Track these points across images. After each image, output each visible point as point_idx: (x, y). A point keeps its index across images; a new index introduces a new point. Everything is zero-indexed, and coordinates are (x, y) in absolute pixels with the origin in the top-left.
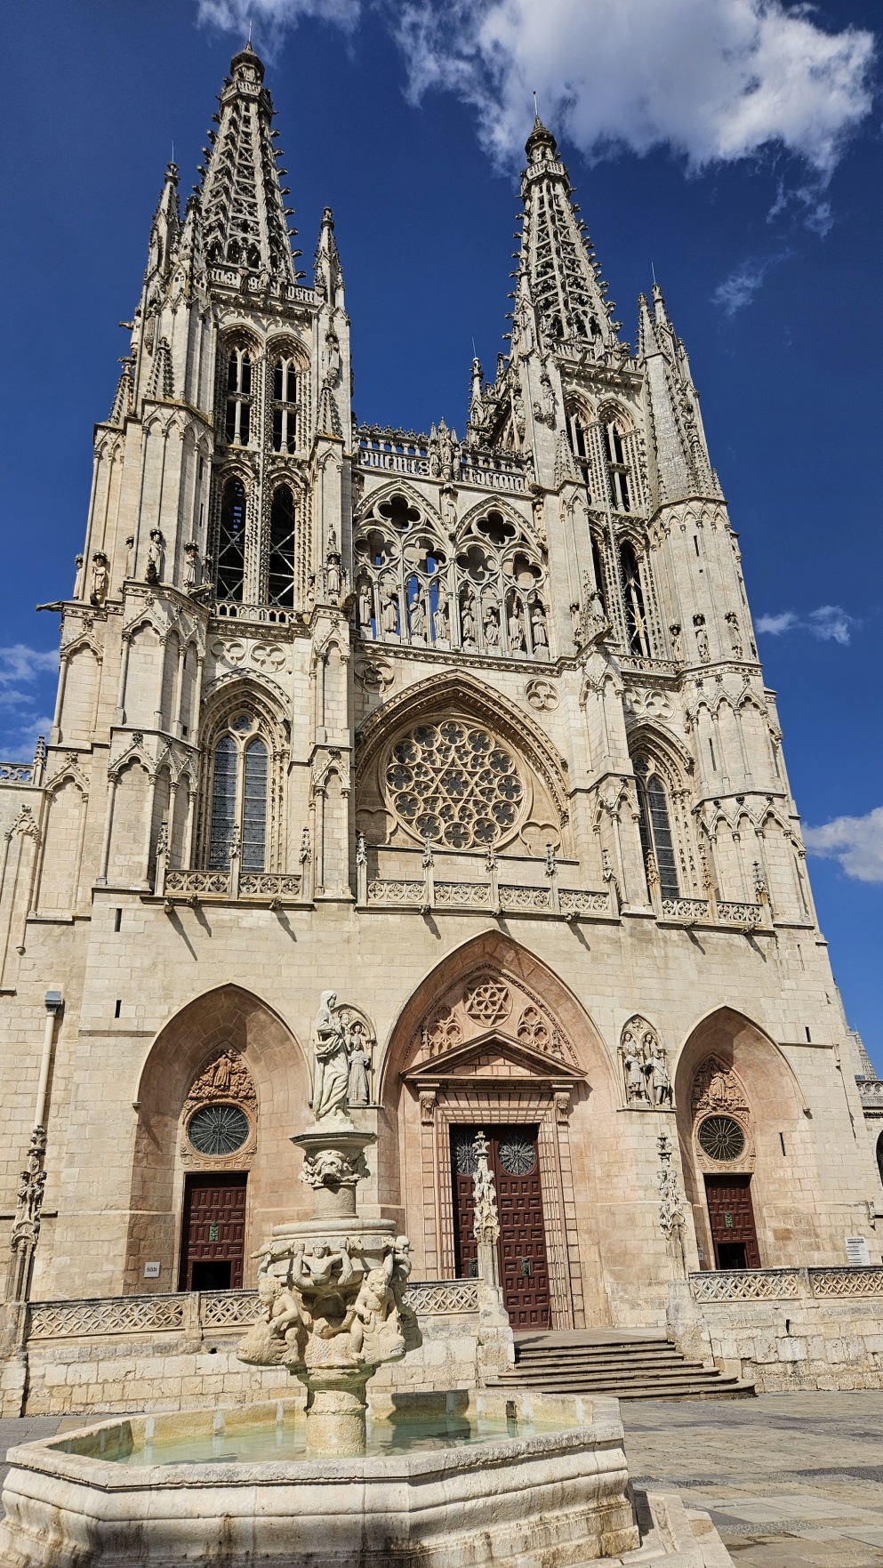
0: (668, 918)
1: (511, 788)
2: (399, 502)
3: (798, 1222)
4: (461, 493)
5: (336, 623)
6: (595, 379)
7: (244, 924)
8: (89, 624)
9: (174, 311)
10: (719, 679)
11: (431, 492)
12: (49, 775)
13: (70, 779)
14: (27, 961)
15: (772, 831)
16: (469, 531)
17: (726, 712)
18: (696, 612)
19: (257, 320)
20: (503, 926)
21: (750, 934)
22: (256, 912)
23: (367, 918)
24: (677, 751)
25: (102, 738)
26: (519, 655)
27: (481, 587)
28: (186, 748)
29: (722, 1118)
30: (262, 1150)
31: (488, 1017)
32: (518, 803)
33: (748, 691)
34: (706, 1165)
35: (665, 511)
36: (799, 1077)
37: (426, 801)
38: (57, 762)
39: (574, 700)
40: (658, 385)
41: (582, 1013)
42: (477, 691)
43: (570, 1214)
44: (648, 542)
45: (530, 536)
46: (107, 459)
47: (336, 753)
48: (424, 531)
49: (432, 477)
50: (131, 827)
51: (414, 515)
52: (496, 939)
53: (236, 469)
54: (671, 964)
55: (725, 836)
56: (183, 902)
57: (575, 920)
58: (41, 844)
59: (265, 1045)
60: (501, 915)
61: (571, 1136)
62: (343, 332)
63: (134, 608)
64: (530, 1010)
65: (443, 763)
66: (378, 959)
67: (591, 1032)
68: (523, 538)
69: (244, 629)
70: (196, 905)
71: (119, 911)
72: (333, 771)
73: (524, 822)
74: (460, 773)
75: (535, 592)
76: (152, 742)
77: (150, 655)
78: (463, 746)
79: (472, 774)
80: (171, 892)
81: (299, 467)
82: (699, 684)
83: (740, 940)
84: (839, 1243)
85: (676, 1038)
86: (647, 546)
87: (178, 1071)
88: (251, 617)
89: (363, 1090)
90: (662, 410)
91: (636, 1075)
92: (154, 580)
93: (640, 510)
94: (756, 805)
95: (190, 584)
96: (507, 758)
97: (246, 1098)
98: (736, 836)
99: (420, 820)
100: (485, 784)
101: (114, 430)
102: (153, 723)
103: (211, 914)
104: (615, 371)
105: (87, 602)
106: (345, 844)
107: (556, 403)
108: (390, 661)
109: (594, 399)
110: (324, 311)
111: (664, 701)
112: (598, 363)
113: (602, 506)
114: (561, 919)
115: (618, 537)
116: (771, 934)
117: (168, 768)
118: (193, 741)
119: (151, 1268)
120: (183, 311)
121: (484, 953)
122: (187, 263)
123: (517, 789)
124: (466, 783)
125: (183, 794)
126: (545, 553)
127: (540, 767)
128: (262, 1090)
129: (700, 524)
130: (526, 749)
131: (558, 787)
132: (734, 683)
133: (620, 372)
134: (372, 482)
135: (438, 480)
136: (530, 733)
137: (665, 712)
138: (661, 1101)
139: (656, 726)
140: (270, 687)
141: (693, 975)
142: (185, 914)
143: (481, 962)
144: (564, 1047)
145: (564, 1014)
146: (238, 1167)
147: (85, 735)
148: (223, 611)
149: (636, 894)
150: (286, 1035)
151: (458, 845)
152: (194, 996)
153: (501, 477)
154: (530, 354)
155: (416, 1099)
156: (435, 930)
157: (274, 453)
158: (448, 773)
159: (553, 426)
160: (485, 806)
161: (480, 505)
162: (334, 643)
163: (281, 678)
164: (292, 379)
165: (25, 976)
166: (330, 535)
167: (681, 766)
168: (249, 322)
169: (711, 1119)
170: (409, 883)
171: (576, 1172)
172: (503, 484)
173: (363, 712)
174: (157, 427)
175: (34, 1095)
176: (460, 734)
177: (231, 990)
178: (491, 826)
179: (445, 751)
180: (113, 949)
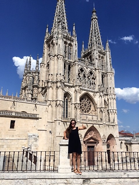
0: (107, 124)
2: (82, 69)
5: (78, 87)
6: (101, 53)
8: (51, 84)
9: (60, 40)
10: (112, 96)
11: (85, 68)
12: (48, 104)
13: (50, 104)
15: (115, 114)
16: (89, 73)
17: (112, 100)
18: (110, 87)
20: (93, 125)
21: (113, 126)
23: (81, 124)
24: (106, 103)
26: (93, 90)
27: (89, 81)
31: (91, 134)
32: (91, 108)
34: (107, 149)
35: (108, 73)
36: (116, 141)
37: (83, 107)
38: (49, 102)
39: (98, 97)
40: (108, 55)
41: (99, 134)
42: (89, 94)
47: (78, 104)
49: (85, 66)
51: (83, 71)
54: (107, 129)
58: (48, 112)
61: (97, 147)
62: (77, 44)
64: (94, 134)
65: (84, 103)
67: (100, 136)
68: (94, 75)
70: (66, 122)
71: (59, 123)
72: (78, 106)
73: (92, 110)
75: (94, 82)
76: (61, 102)
77: (60, 90)
80: (64, 120)
81: (71, 63)
82: (110, 96)
85: (107, 137)
86: (105, 76)
88: (67, 84)
91: (104, 141)
93: (104, 71)
94: (114, 111)
96: (90, 102)
98: (112, 114)
100: (88, 106)
101: (53, 56)
102: (61, 99)
107: (98, 56)
108: (81, 90)
114: (98, 124)
116: (115, 126)
117: (62, 105)
123: (91, 106)
124: (86, 105)
126: (96, 77)
127: (94, 104)
129: (111, 76)
130: (92, 102)
131: (95, 107)
133: (104, 53)
134: (79, 66)
136: (93, 100)
137: (105, 98)
138: (106, 144)
140: (69, 93)
144: (97, 138)
149: (104, 121)
151: (86, 113)
153: (92, 66)
156: (87, 125)
160: (88, 108)
161: (90, 70)
162: (78, 90)
164: (70, 49)
170: (85, 120)
176: (86, 99)
178: (89, 111)
179: (84, 101)
180: (59, 127)
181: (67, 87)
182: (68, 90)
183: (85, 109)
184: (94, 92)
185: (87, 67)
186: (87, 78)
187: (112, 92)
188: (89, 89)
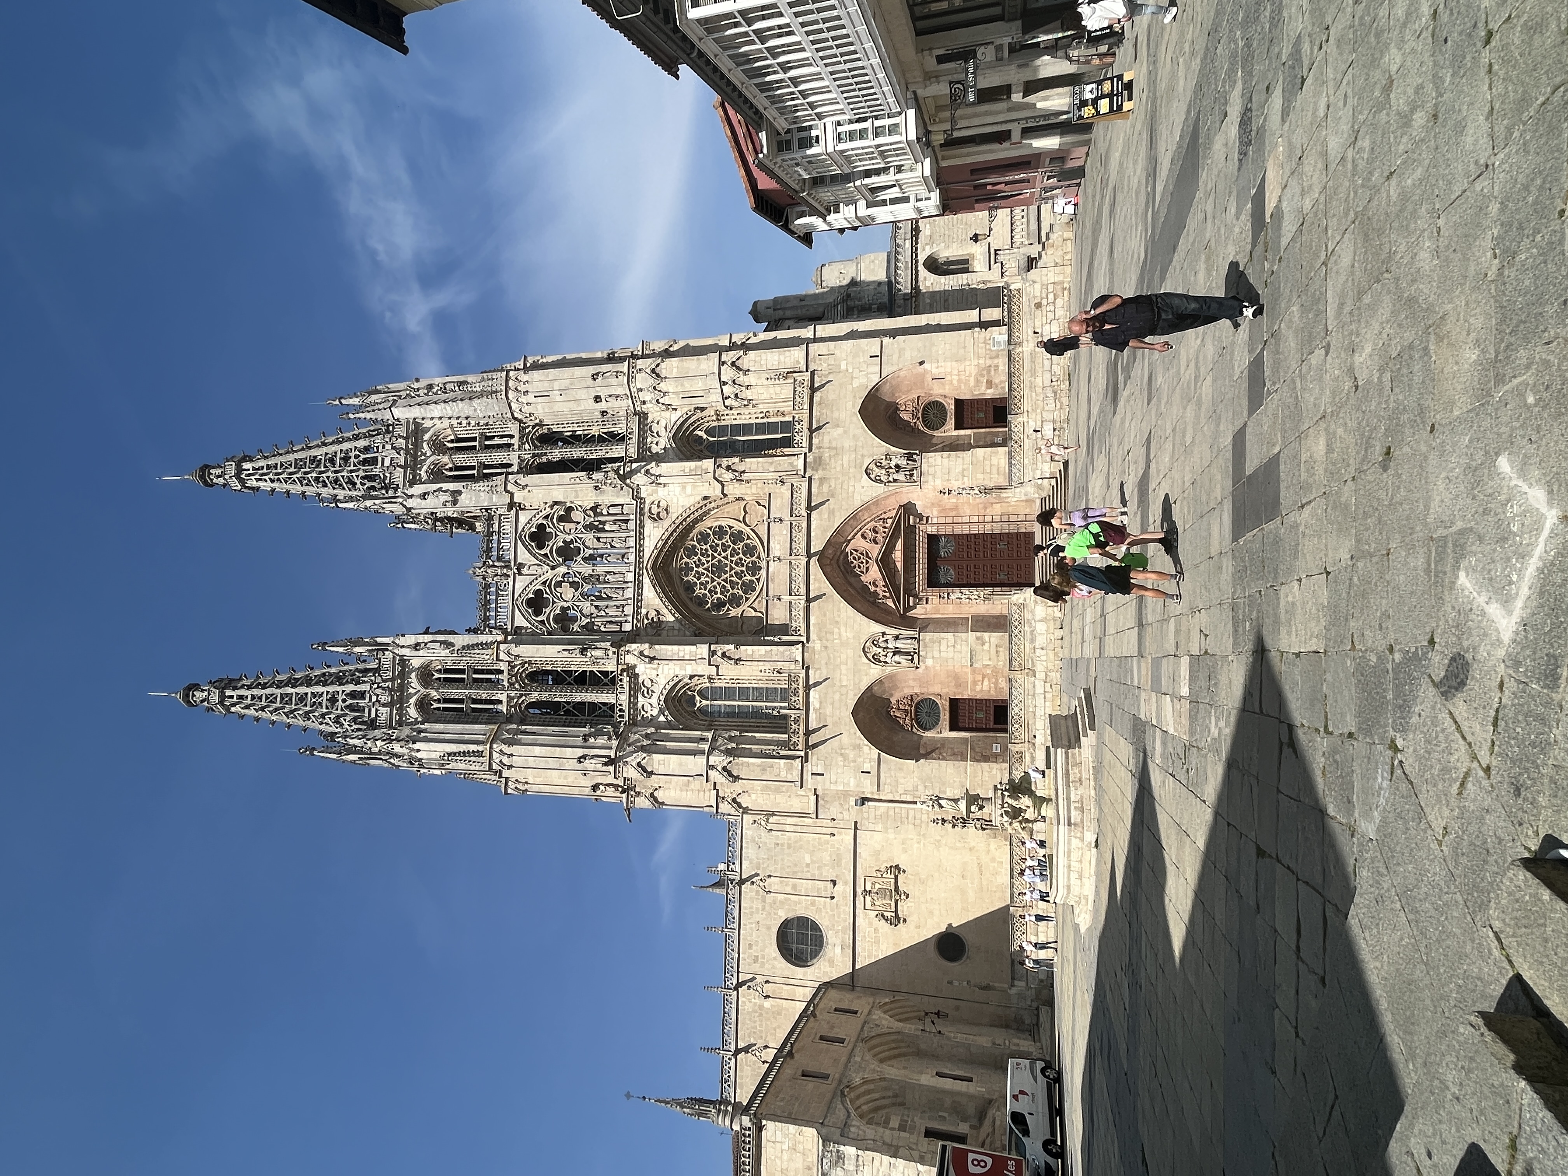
0: (805, 443)
1: (720, 532)
2: (530, 603)
3: (982, 375)
4: (519, 561)
5: (628, 652)
6: (415, 457)
7: (818, 706)
8: (638, 794)
9: (418, 751)
10: (641, 390)
11: (521, 582)
12: (733, 811)
13: (734, 800)
14: (840, 816)
15: (745, 363)
16: (546, 555)
17: (663, 386)
18: (591, 401)
19: (411, 696)
20: (815, 554)
21: (813, 390)
22: (811, 700)
23: (813, 636)
24: (690, 417)
25: (710, 785)
26: (632, 525)
27: (585, 549)
28: (714, 739)
29: (923, 414)
30: (938, 691)
31: (867, 562)
32: (731, 527)
33: (648, 371)
34: (949, 430)
35: (516, 415)
36: (901, 366)
37: (733, 588)
38: (725, 808)
39: (662, 492)
40: (415, 413)
41: (866, 507)
42: (659, 554)
43: (976, 519)
44: (537, 425)
45: (544, 513)
46: (526, 787)
47: (713, 653)
48: (550, 586)
49: (511, 580)
50: (764, 770)
51: (538, 593)
52: (822, 556)
53: (520, 708)
54: (834, 445)
55: (748, 394)
56: (807, 741)
57: (810, 508)
58: (773, 814)
59: (884, 691)
60: (809, 555)
61: (933, 514)
62: (410, 640)
63: (630, 772)
64: (863, 536)
65: (707, 576)
66: (836, 630)
67: (876, 502)
68: (546, 517)
69: (633, 704)
70: (808, 733)
71: (813, 774)
72: (724, 655)
73: (743, 525)
74: (713, 565)
75: (585, 512)
76: (713, 760)
77: (657, 761)
78: (695, 562)
79: (714, 557)
80: (801, 746)
81: (513, 667)
82: (644, 403)
83: (817, 396)
84: (994, 354)
85: (878, 447)
86: (541, 425)
87: (899, 737)
88: (624, 699)
89: (909, 641)
90: (436, 411)
91: (901, 476)
92: (611, 762)
93: (514, 429)
94: (728, 373)
95: (609, 739)
96: (701, 533)
97: (912, 700)
98: (748, 387)
99: (745, 592)
100: (719, 549)
101: (506, 784)
102: (701, 760)
103: (813, 725)
104: (407, 443)
105: (624, 795)
106: (768, 648)
107: (440, 490)
108: (644, 611)
109: (430, 459)
110: (396, 651)
111: (654, 425)
112: (403, 455)
113: (513, 458)
114: (809, 516)
115: (536, 447)
116: (813, 373)
117: (727, 749)
118: (709, 735)
119: (996, 748)
120: (418, 746)
121: (831, 564)
122: (379, 743)
123: (721, 527)
124: (719, 561)
125: (741, 739)
126: (556, 503)
127: (706, 513)
128: (907, 692)
129: (526, 393)
130: (696, 521)
131: (720, 503)
132: (642, 380)
133: (406, 438)
134: (520, 621)
135: (512, 577)
136: (685, 520)
137: (663, 423)
138: (915, 461)
139: (673, 431)
140: (668, 687)
141: (840, 431)
142: (814, 739)
143: (835, 566)
144: (885, 516)
145: (866, 517)
146: (947, 703)
147: (707, 793)
148: (621, 716)
149: (791, 464)
150: (880, 682)
151: (760, 568)
152: (859, 733)
153: (503, 532)
154: (405, 506)
155: (914, 607)
156: (819, 597)
157: (505, 683)
158: (713, 573)
159: (459, 493)
160: (734, 549)
161: (526, 547)
162: (641, 653)
163: (662, 681)
164: (447, 671)
165: (846, 817)
166: (566, 653)
167: (699, 414)
168: (412, 701)
169: (924, 421)
170: (791, 611)
171: (954, 513)
172: (508, 528)
173: (679, 630)
174: (506, 760)
175: (908, 809)
176: (687, 564)
177: (855, 713)
178: (746, 545)
179: (699, 575)
180: (833, 779)
181: (641, 700)
182: (655, 696)
183: (738, 569)
184: (642, 514)
185: (515, 569)
187: (620, 391)
188: (632, 556)
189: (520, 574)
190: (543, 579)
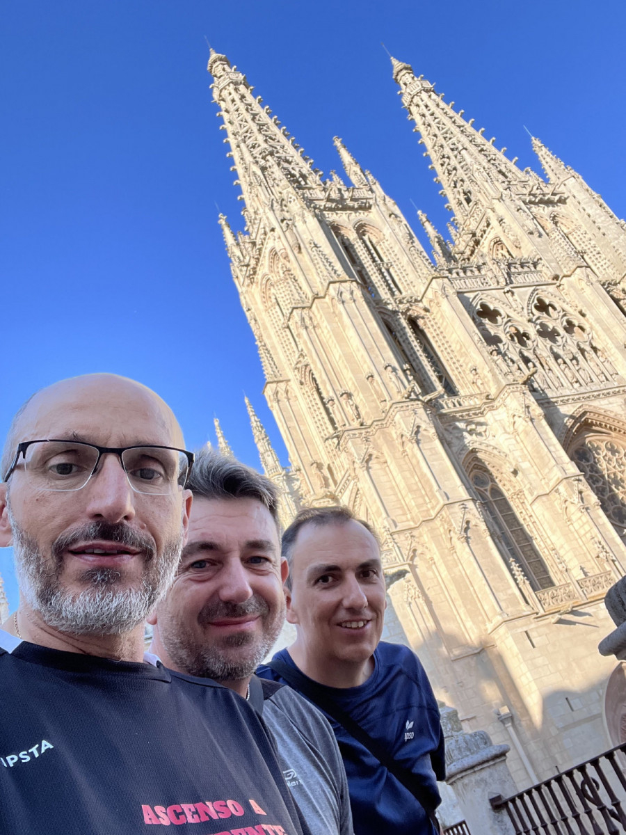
2: (485, 307)
4: (516, 291)
6: (538, 202)
8: (367, 440)
9: (304, 222)
11: (499, 295)
12: (404, 552)
13: (415, 551)
16: (534, 314)
25: (424, 515)
27: (561, 347)
38: (403, 542)
40: (581, 196)
42: (599, 415)
45: (567, 307)
47: (578, 480)
48: (509, 321)
49: (494, 286)
51: (498, 313)
62: (397, 211)
68: (564, 310)
69: (455, 416)
71: (526, 632)
72: (581, 492)
78: (606, 455)
80: (546, 608)
81: (416, 301)
95: (421, 394)
102: (463, 494)
107: (534, 221)
109: (545, 214)
110: (378, 200)
120: (311, 220)
124: (622, 480)
126: (583, 315)
133: (552, 193)
135: (499, 287)
140: (490, 449)
153: (529, 275)
158: (609, 476)
161: (531, 296)
162: (529, 408)
164: (374, 248)
166: (476, 338)
172: (532, 279)
179: (598, 462)
180: (539, 661)
181: (461, 424)
185: (507, 289)
186: (540, 340)
188: (582, 390)
189: (505, 293)
190: (512, 314)
